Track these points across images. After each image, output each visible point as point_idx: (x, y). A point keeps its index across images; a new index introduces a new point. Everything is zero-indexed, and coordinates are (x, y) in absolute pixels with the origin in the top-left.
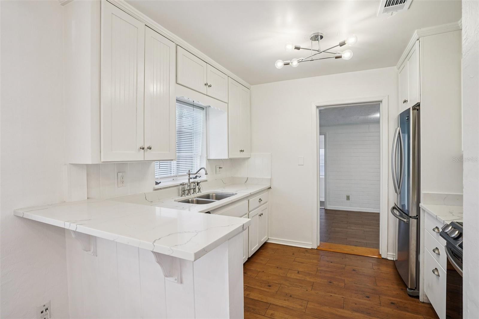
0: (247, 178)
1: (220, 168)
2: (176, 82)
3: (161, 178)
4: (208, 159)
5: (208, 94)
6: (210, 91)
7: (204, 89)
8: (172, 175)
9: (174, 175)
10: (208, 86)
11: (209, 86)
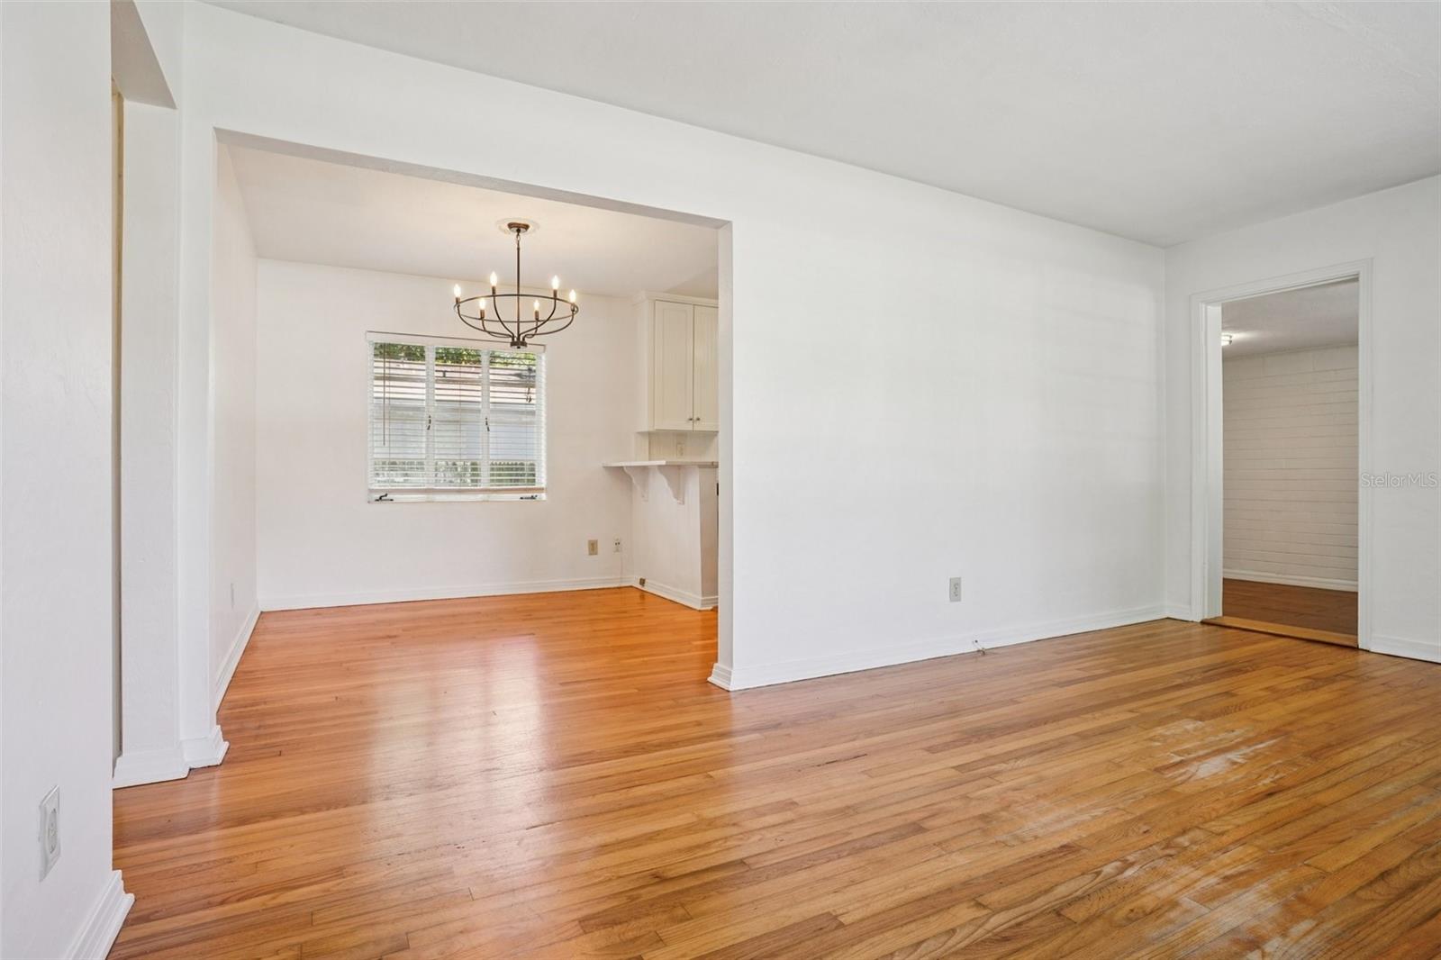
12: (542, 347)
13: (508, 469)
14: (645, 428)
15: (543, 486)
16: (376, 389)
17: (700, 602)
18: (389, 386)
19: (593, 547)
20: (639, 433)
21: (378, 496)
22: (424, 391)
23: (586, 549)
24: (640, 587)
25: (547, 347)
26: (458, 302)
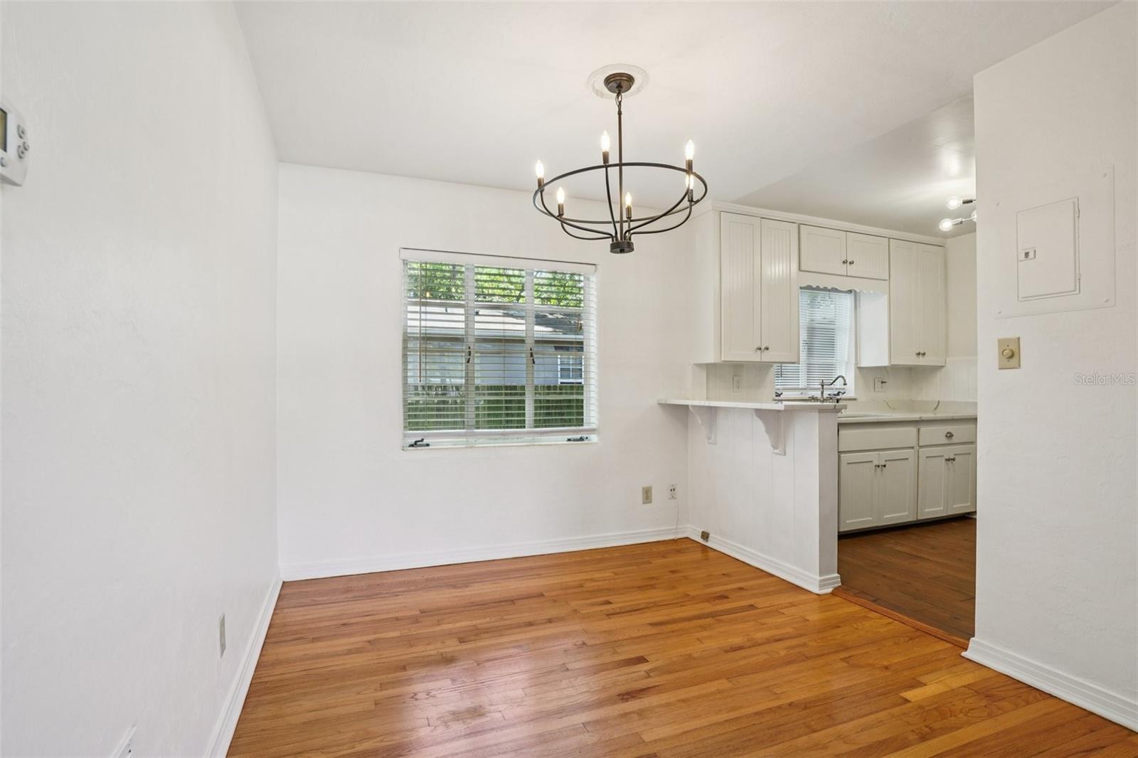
0: (939, 402)
1: (882, 382)
2: (799, 268)
3: (784, 389)
4: (858, 368)
5: (848, 275)
6: (852, 270)
7: (842, 269)
8: (800, 387)
9: (803, 387)
10: (848, 263)
11: (850, 263)
12: (594, 266)
13: (556, 408)
14: (711, 358)
15: (593, 426)
16: (410, 316)
17: (817, 583)
18: (426, 313)
19: (647, 495)
20: (695, 364)
21: (413, 441)
22: (463, 318)
23: (640, 497)
24: (701, 541)
25: (599, 267)
26: (541, 185)
